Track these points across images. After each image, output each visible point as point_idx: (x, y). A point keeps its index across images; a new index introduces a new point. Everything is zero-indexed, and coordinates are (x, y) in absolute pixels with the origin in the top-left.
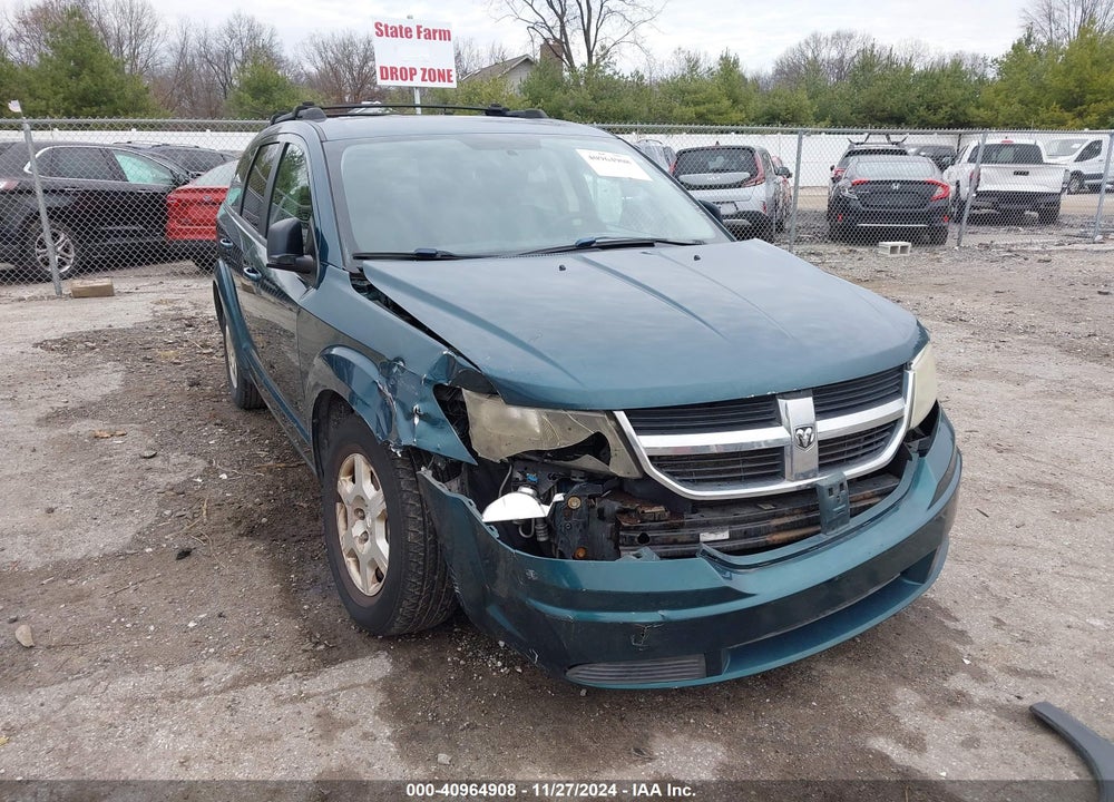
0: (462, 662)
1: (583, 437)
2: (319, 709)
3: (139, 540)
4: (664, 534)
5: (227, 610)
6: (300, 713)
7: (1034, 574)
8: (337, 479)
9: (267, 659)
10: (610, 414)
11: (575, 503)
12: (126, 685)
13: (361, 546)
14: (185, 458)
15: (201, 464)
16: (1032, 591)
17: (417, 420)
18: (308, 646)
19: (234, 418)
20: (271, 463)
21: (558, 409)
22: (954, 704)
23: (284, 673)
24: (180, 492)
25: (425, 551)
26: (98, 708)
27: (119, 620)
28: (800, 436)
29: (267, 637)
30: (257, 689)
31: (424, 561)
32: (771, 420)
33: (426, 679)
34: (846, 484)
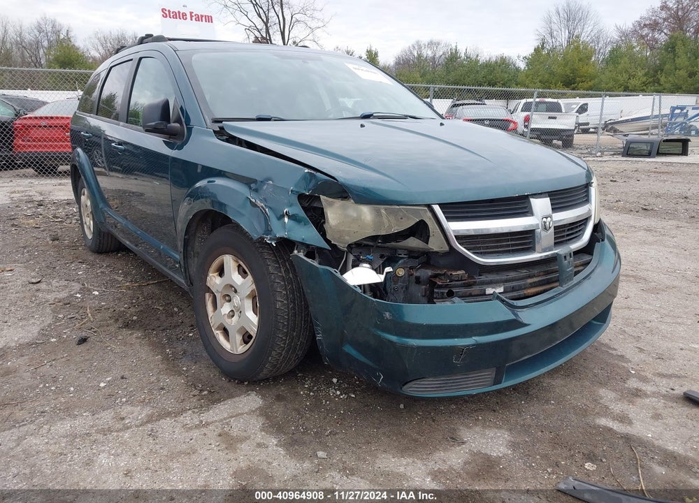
0: (311, 394)
1: (411, 223)
2: (219, 431)
3: (44, 333)
4: (464, 290)
5: (127, 374)
6: (205, 434)
7: (648, 323)
8: (207, 276)
9: (169, 403)
10: (429, 206)
11: (401, 272)
12: (64, 427)
13: (230, 320)
14: (63, 283)
15: (77, 286)
16: (651, 332)
17: (286, 220)
18: (196, 392)
19: (91, 258)
20: (128, 284)
21: (391, 205)
22: (637, 396)
23: (184, 411)
24: (67, 303)
25: (288, 315)
26: (47, 443)
27: (45, 385)
28: (545, 222)
29: (162, 389)
30: (166, 423)
31: (288, 322)
32: (527, 212)
33: (290, 406)
34: (572, 254)
